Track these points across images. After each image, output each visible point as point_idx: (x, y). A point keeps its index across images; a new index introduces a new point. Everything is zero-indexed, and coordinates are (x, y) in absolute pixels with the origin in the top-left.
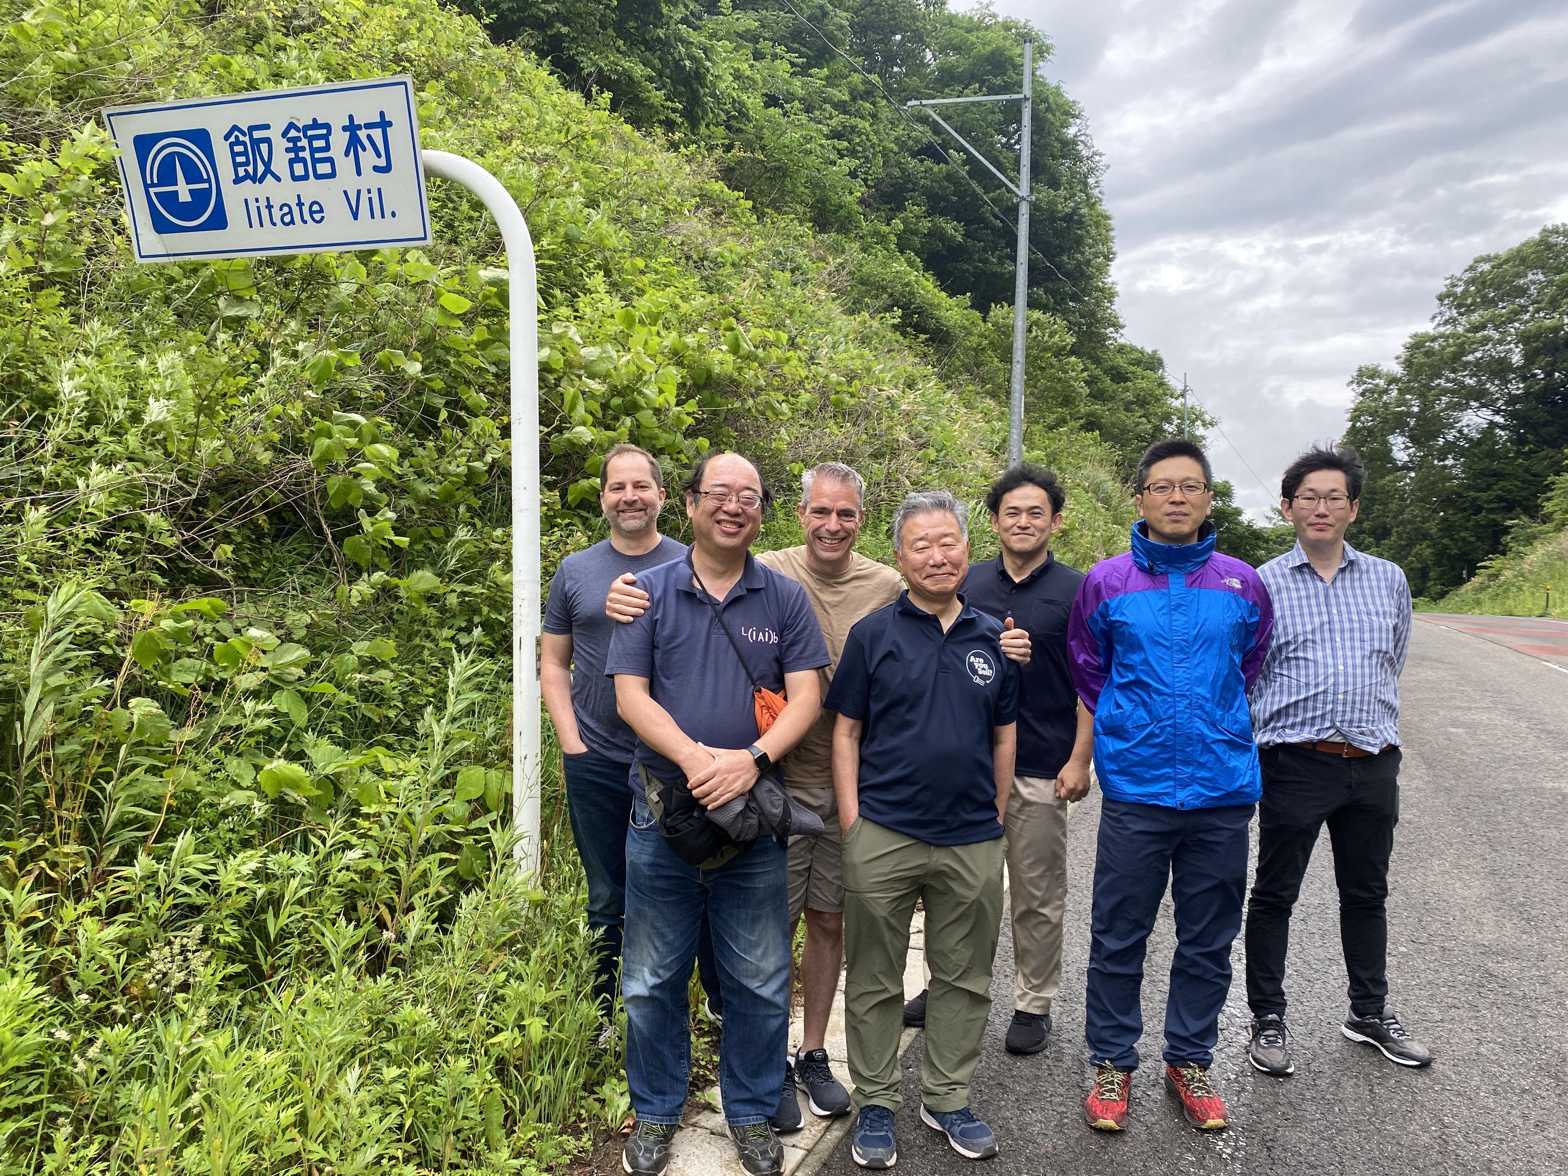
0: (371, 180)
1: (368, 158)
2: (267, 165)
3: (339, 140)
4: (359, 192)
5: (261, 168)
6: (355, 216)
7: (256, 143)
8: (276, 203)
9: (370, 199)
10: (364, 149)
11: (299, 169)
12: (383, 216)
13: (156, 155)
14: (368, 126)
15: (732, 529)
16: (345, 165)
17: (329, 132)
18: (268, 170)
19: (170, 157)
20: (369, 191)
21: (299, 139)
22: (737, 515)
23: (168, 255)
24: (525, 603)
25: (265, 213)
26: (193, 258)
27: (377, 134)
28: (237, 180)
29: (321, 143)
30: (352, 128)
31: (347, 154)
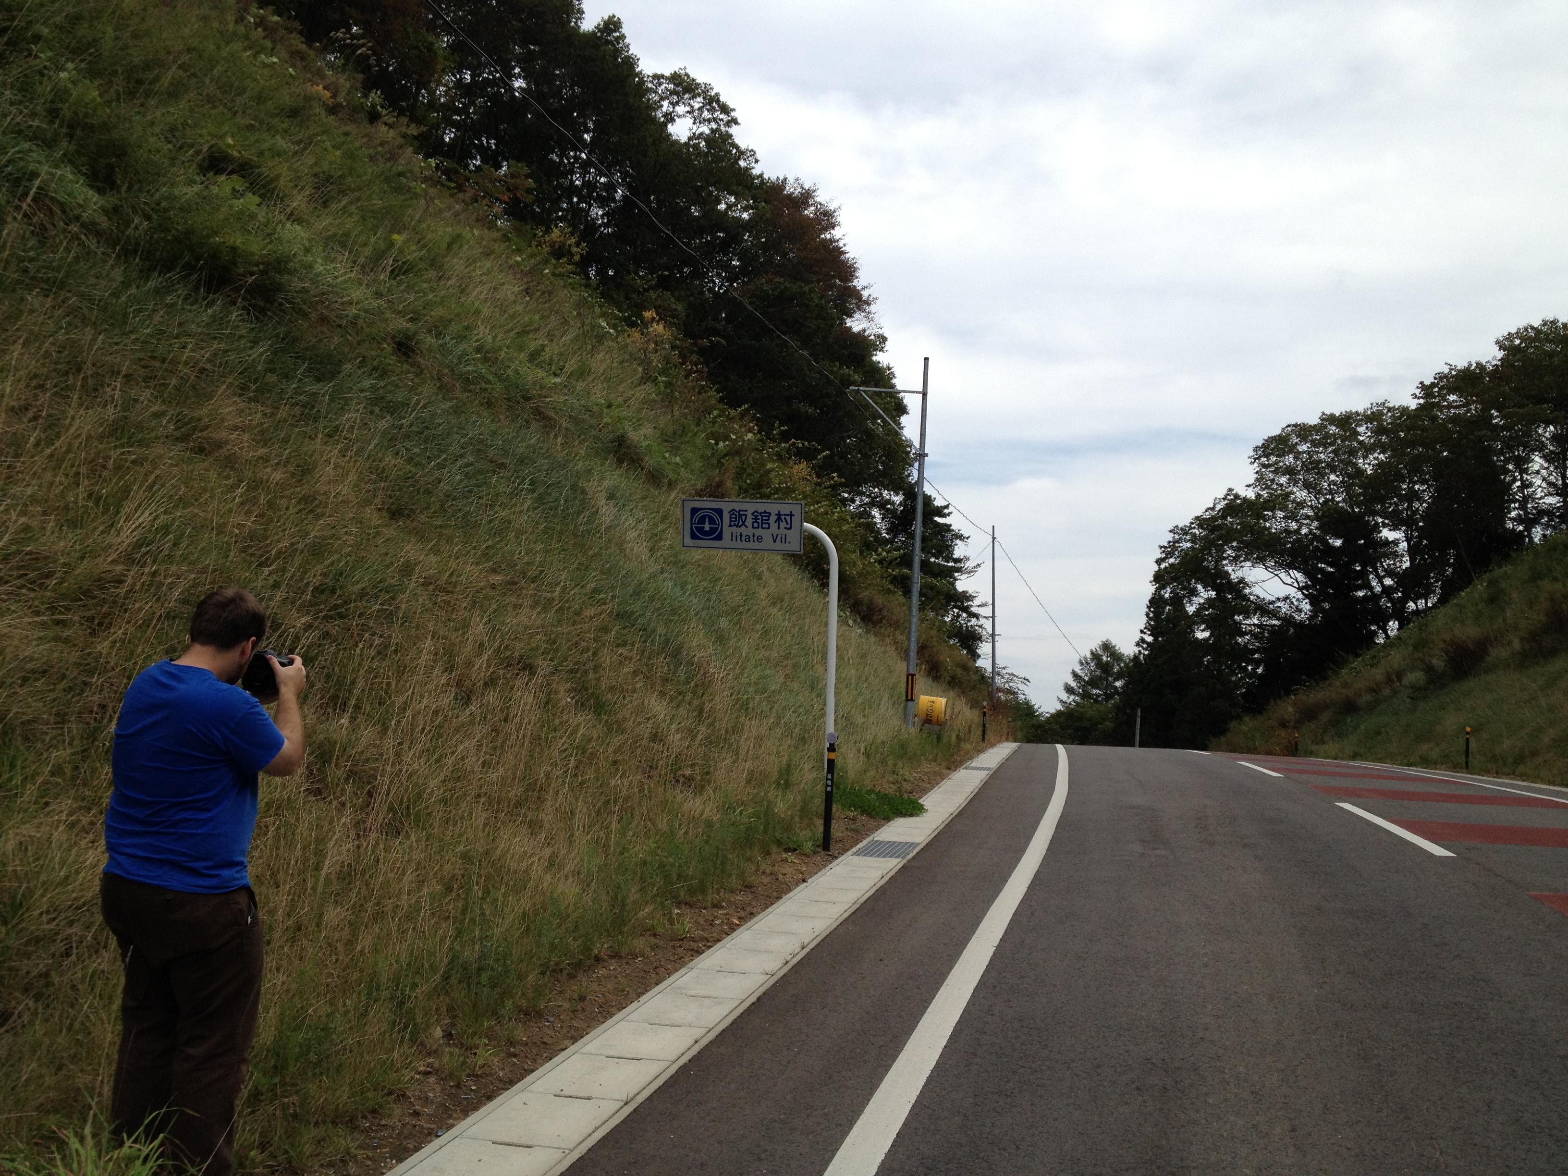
0: (782, 531)
1: (783, 525)
2: (743, 522)
3: (773, 518)
4: (778, 534)
5: (741, 523)
7: (740, 515)
8: (744, 534)
9: (782, 537)
10: (782, 522)
11: (756, 525)
13: (698, 515)
14: (785, 515)
16: (774, 526)
17: (770, 515)
18: (743, 524)
20: (782, 535)
27: (788, 518)
28: (730, 526)
29: (766, 518)
30: (779, 515)
31: (775, 522)
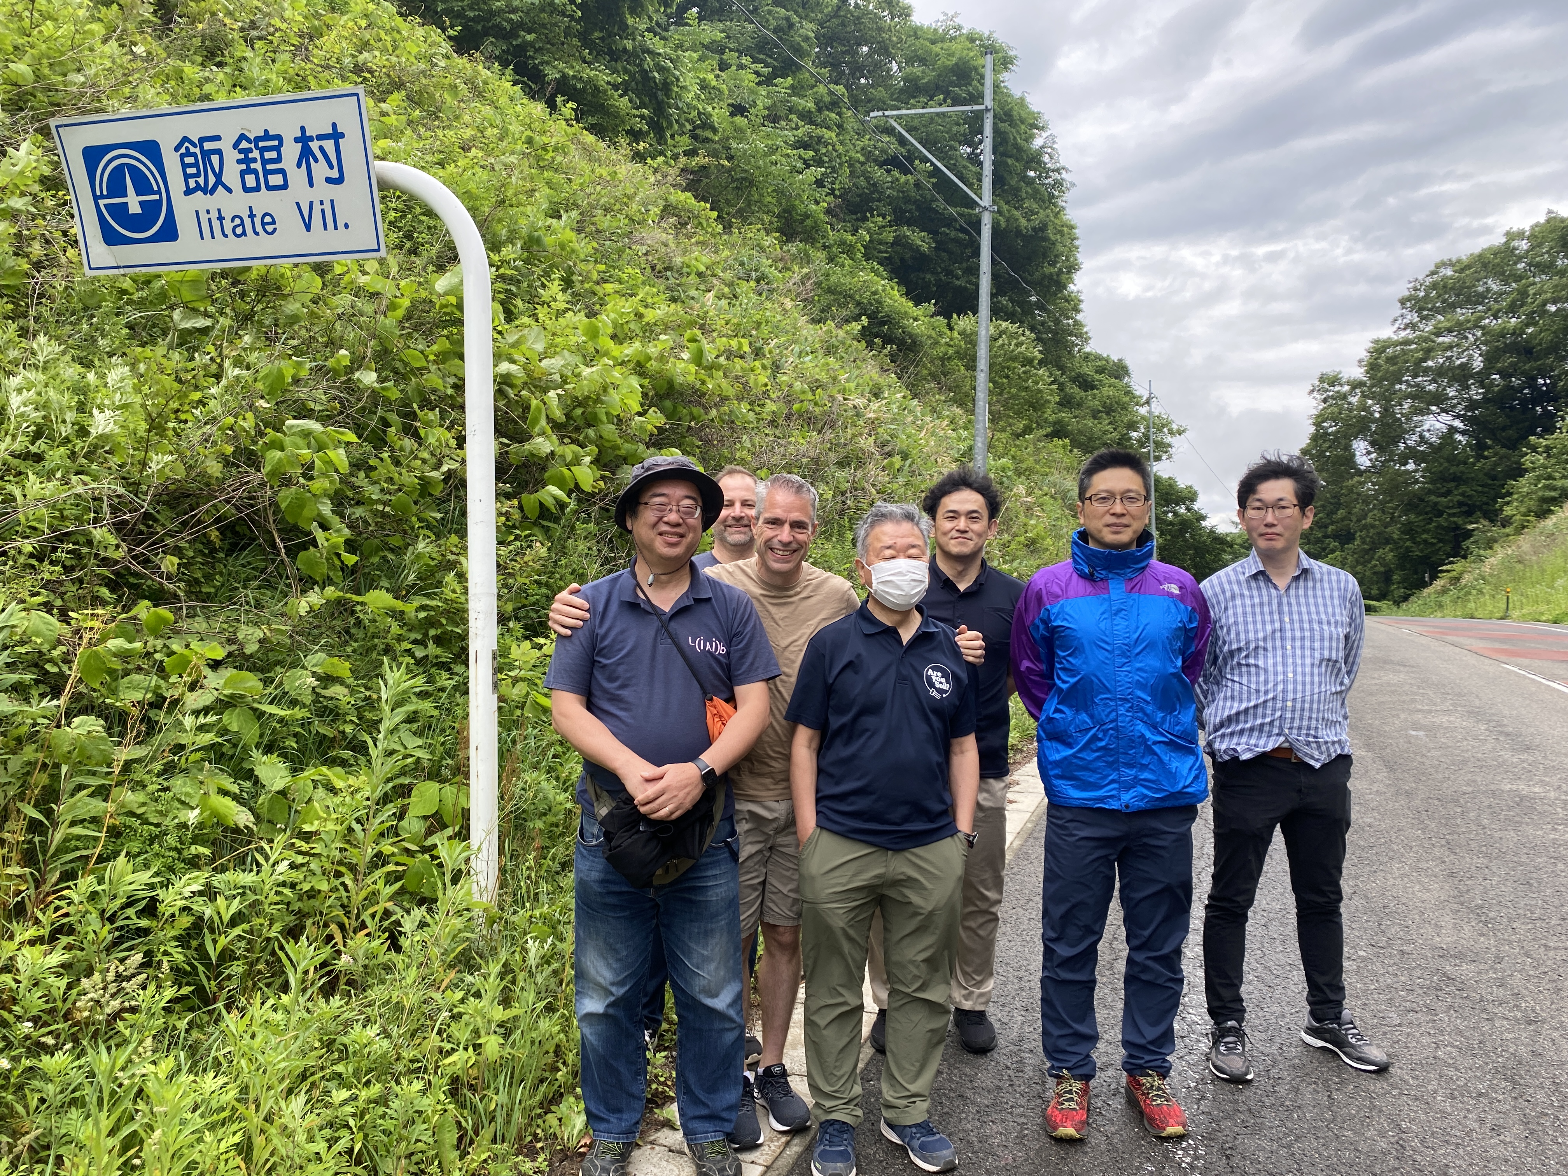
0: (323, 191)
1: (320, 170)
2: (218, 176)
3: (291, 151)
4: (311, 203)
5: (212, 180)
6: (308, 227)
7: (206, 154)
8: (227, 215)
9: (323, 211)
10: (316, 161)
11: (250, 181)
12: (336, 228)
13: (106, 167)
14: (320, 137)
15: (674, 539)
16: (296, 177)
17: (281, 143)
18: (219, 182)
19: (120, 167)
20: (322, 203)
21: (250, 150)
22: (678, 525)
23: (118, 267)
24: (481, 616)
25: (216, 224)
26: (144, 270)
27: (329, 145)
28: (188, 192)
29: (273, 155)
30: (304, 139)
31: (299, 165)
